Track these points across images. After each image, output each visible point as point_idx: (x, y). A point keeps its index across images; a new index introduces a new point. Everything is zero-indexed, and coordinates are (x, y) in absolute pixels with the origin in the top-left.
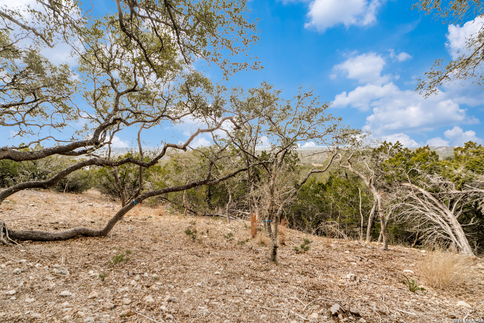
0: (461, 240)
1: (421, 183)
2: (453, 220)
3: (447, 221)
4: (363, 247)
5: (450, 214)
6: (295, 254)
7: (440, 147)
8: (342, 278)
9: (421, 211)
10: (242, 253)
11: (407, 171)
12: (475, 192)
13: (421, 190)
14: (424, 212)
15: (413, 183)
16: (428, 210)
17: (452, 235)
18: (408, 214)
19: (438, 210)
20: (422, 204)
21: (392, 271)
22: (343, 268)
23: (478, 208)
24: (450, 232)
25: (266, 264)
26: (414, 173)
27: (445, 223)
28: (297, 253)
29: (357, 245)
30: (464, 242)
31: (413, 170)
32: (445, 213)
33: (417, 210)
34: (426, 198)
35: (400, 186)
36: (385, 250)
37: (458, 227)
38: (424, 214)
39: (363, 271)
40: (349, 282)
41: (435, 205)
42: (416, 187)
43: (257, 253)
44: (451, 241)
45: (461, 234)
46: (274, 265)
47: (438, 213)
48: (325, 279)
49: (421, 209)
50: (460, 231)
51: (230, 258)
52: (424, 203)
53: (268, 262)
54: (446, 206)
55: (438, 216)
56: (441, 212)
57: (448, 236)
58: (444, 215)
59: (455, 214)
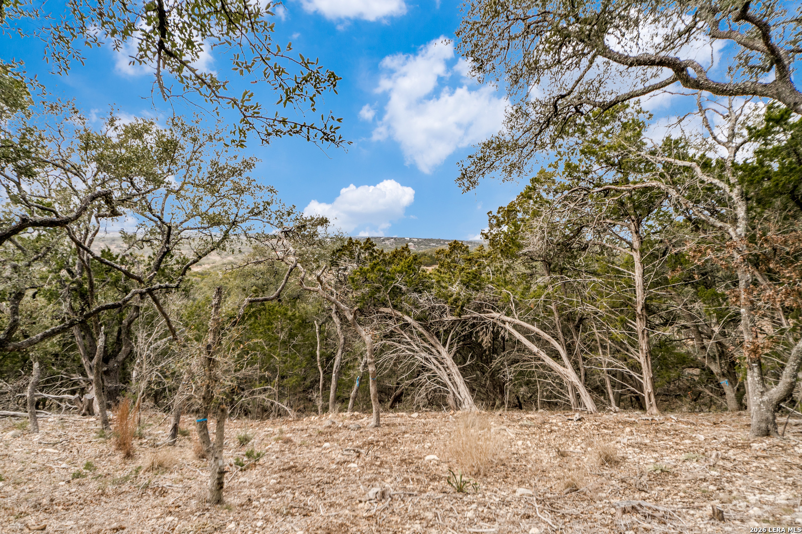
0: (460, 390)
1: (406, 305)
2: (449, 361)
3: (442, 364)
4: (340, 428)
5: (444, 352)
6: (240, 474)
7: (388, 239)
8: (361, 502)
9: (409, 353)
10: (130, 504)
11: (387, 288)
12: (474, 318)
13: (406, 317)
14: (412, 353)
15: (395, 307)
16: (416, 348)
17: (449, 383)
18: (391, 358)
19: (430, 347)
20: (409, 340)
21: (411, 463)
22: (341, 479)
23: (480, 340)
24: (446, 378)
25: (207, 515)
26: (396, 292)
27: (440, 366)
28: (241, 470)
29: (330, 427)
30: (464, 392)
31: (394, 286)
32: (437, 351)
33: (403, 351)
34: (414, 330)
35: (377, 313)
36: (376, 426)
37: (455, 370)
38: (413, 356)
39: (374, 476)
40: (376, 505)
41: (425, 340)
42: (400, 314)
43: (163, 493)
44: (448, 393)
45: (459, 380)
46: (223, 514)
47: (431, 353)
48: (333, 512)
49: (407, 349)
50: (459, 376)
51: (115, 525)
52: (411, 338)
53: (208, 510)
54: (437, 341)
55: (431, 356)
56: (433, 350)
57: (445, 385)
58: (437, 354)
59: (449, 351)
